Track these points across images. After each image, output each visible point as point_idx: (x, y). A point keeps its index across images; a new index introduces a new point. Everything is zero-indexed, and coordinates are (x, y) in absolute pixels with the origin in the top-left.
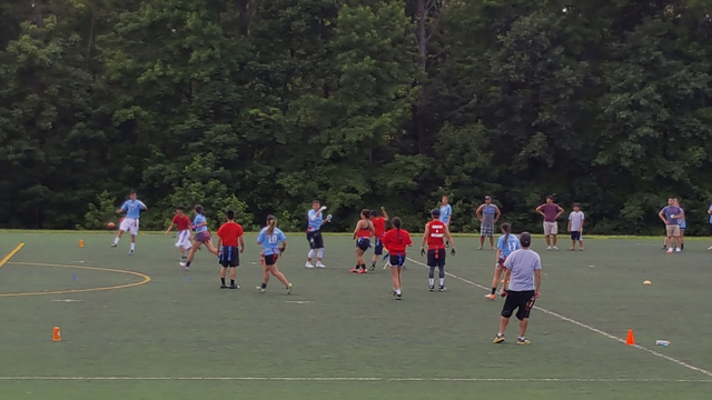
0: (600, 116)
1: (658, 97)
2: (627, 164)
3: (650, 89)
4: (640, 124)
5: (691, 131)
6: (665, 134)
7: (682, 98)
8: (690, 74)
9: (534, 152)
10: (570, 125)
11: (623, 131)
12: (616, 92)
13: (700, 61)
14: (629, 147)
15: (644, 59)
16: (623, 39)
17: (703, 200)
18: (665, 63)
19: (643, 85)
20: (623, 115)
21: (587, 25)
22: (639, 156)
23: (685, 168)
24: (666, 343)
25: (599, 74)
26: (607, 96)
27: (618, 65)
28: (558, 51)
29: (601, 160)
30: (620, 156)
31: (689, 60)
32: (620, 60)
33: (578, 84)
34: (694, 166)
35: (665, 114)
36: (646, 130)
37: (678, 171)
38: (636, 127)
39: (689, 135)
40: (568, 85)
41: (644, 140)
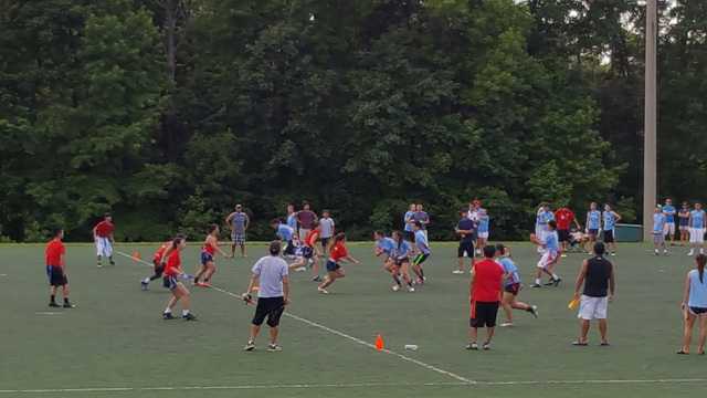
0: (349, 124)
1: (405, 105)
2: (375, 171)
3: (397, 96)
4: (387, 131)
5: (436, 137)
6: (413, 142)
7: (428, 105)
8: (436, 82)
9: (283, 160)
10: (318, 133)
11: (371, 138)
12: (363, 100)
13: (445, 69)
14: (377, 155)
15: (390, 66)
16: (370, 47)
17: (449, 205)
18: (410, 71)
19: (390, 93)
20: (371, 122)
21: (333, 34)
22: (386, 164)
23: (432, 174)
24: (415, 347)
25: (347, 82)
26: (355, 104)
27: (365, 72)
28: (307, 59)
29: (350, 167)
30: (368, 163)
31: (434, 67)
32: (367, 68)
33: (326, 92)
34: (440, 172)
35: (411, 122)
36: (392, 137)
37: (425, 177)
38: (383, 135)
39: (436, 141)
40: (317, 93)
41: (391, 147)
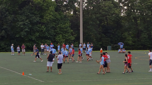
0: (17, 26)
1: (29, 23)
2: (23, 37)
3: (27, 21)
6: (31, 30)
7: (34, 23)
8: (36, 18)
9: (3, 34)
10: (10, 29)
12: (20, 22)
13: (37, 15)
14: (23, 33)
15: (26, 14)
16: (21, 10)
17: (39, 44)
18: (30, 15)
20: (22, 26)
21: (13, 7)
22: (25, 35)
25: (16, 18)
27: (20, 15)
28: (7, 13)
29: (17, 36)
30: (21, 35)
31: (35, 14)
33: (12, 20)
34: (37, 37)
35: (30, 26)
36: (27, 29)
37: (33, 38)
38: (24, 29)
39: (36, 30)
40: (10, 20)
